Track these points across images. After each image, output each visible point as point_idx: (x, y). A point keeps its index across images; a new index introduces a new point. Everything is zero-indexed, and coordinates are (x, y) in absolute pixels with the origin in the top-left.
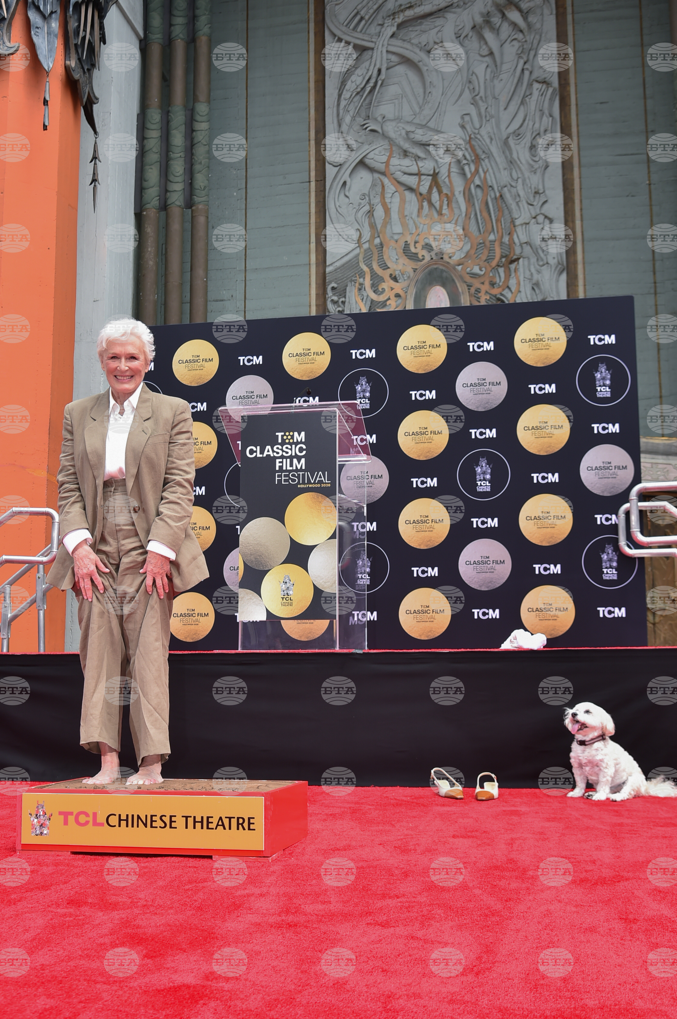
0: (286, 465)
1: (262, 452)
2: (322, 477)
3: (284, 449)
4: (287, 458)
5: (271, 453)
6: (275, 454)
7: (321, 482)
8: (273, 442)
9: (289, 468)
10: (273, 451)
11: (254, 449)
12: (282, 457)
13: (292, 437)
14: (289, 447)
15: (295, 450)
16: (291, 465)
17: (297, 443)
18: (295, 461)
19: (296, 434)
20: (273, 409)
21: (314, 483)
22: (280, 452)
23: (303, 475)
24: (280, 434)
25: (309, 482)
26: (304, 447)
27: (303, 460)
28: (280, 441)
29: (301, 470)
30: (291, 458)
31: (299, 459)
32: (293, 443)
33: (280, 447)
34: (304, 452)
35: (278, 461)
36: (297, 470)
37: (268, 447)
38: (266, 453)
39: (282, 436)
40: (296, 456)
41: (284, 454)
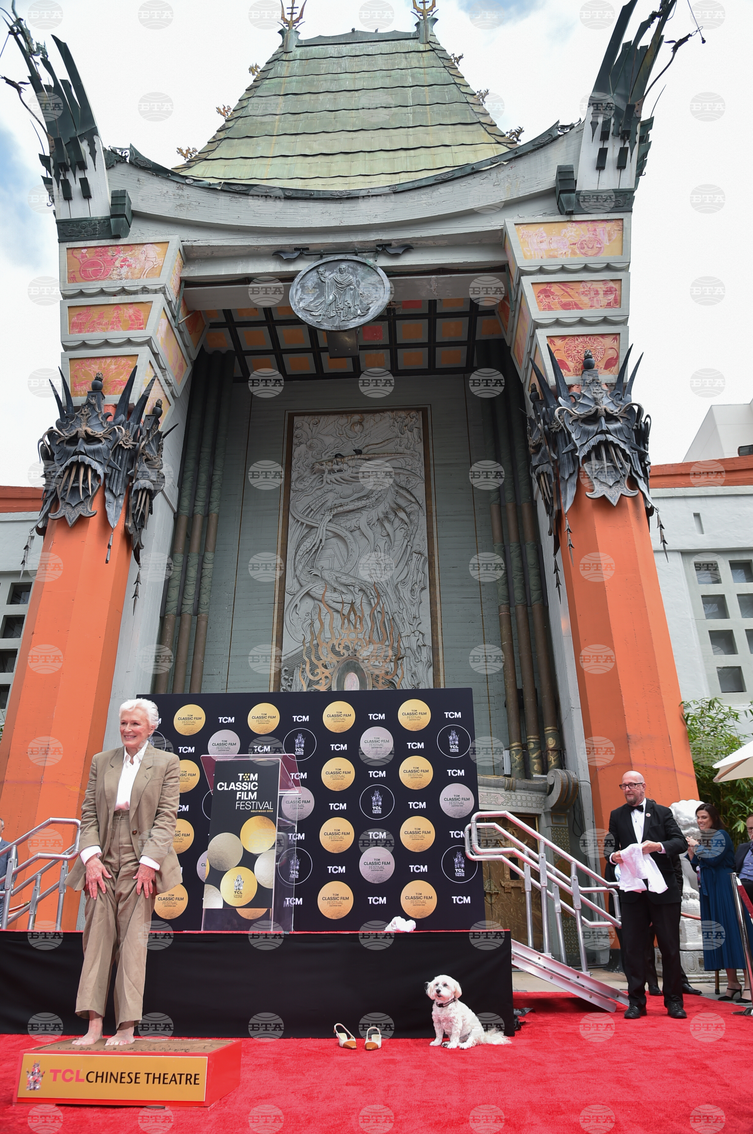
0: (244, 796)
1: (228, 787)
2: (267, 806)
3: (243, 785)
4: (244, 791)
5: (234, 788)
6: (237, 789)
7: (266, 809)
8: (236, 780)
9: (245, 798)
10: (236, 786)
11: (223, 784)
12: (242, 791)
13: (249, 777)
14: (247, 783)
15: (251, 786)
16: (247, 796)
17: (252, 782)
18: (250, 793)
19: (252, 775)
20: (236, 757)
21: (262, 809)
22: (240, 787)
23: (255, 804)
24: (241, 775)
25: (259, 809)
26: (257, 784)
27: (255, 793)
28: (240, 779)
29: (254, 800)
30: (248, 791)
31: (253, 792)
32: (250, 781)
33: (240, 783)
34: (257, 788)
35: (238, 793)
36: (251, 800)
37: (233, 783)
38: (230, 788)
39: (243, 776)
40: (251, 790)
41: (243, 789)
